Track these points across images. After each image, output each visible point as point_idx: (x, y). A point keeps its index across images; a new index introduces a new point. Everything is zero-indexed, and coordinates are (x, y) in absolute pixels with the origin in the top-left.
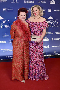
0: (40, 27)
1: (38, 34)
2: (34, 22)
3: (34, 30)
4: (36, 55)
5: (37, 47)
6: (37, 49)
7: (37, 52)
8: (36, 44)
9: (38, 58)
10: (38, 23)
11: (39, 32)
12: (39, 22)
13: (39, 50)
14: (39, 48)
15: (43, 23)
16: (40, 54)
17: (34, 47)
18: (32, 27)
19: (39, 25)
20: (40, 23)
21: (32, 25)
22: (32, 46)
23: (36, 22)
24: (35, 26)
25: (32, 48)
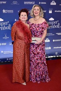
4: (37, 57)
5: (38, 49)
6: (38, 51)
7: (38, 53)
8: (37, 46)
9: (39, 60)
10: (37, 25)
13: (40, 51)
16: (41, 56)
17: (35, 49)
19: (38, 27)
20: (39, 24)
21: (32, 27)
23: (35, 24)
24: (34, 29)
25: (33, 49)
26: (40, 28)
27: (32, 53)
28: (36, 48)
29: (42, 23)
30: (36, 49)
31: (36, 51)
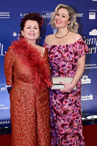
0: (68, 55)
1: (68, 72)
2: (54, 47)
3: (56, 64)
4: (62, 121)
5: (66, 102)
6: (65, 107)
7: (65, 112)
8: (63, 95)
9: (67, 126)
10: (64, 47)
11: (69, 67)
12: (65, 44)
13: (70, 108)
14: (70, 105)
15: (74, 45)
16: (72, 118)
17: (58, 102)
18: (52, 57)
19: (66, 51)
20: (67, 46)
21: (51, 53)
22: (55, 99)
23: (58, 45)
24: (57, 56)
25: (55, 103)
26: (71, 53)
28: (61, 100)
29: (73, 42)
30: (62, 103)
31: (61, 107)
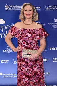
0: (35, 36)
3: (26, 41)
5: (35, 67)
6: (35, 70)
8: (33, 63)
10: (32, 30)
11: (34, 44)
12: (33, 29)
13: (38, 70)
14: (38, 68)
15: (38, 30)
18: (23, 36)
19: (34, 33)
20: (34, 30)
21: (23, 34)
23: (28, 29)
24: (27, 36)
25: (27, 70)
26: (37, 35)
27: (25, 77)
28: (32, 67)
30: (32, 69)
31: (32, 72)
